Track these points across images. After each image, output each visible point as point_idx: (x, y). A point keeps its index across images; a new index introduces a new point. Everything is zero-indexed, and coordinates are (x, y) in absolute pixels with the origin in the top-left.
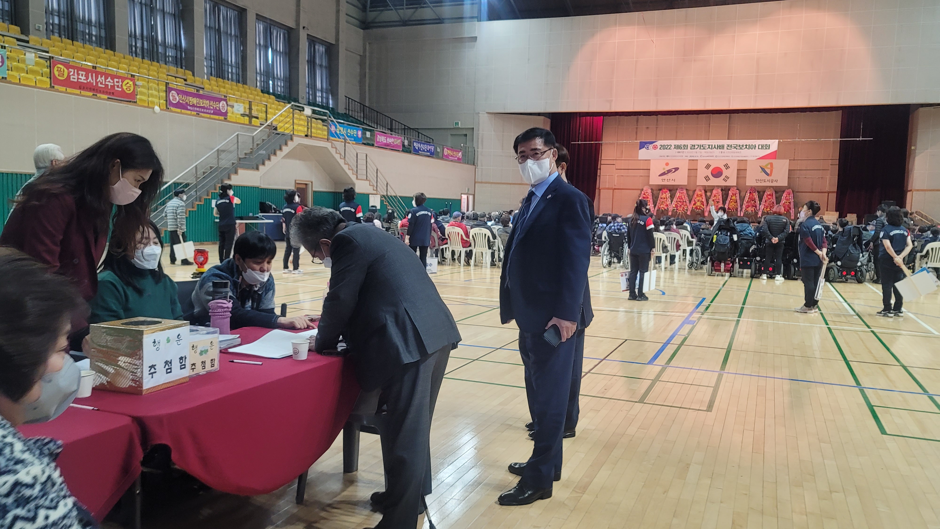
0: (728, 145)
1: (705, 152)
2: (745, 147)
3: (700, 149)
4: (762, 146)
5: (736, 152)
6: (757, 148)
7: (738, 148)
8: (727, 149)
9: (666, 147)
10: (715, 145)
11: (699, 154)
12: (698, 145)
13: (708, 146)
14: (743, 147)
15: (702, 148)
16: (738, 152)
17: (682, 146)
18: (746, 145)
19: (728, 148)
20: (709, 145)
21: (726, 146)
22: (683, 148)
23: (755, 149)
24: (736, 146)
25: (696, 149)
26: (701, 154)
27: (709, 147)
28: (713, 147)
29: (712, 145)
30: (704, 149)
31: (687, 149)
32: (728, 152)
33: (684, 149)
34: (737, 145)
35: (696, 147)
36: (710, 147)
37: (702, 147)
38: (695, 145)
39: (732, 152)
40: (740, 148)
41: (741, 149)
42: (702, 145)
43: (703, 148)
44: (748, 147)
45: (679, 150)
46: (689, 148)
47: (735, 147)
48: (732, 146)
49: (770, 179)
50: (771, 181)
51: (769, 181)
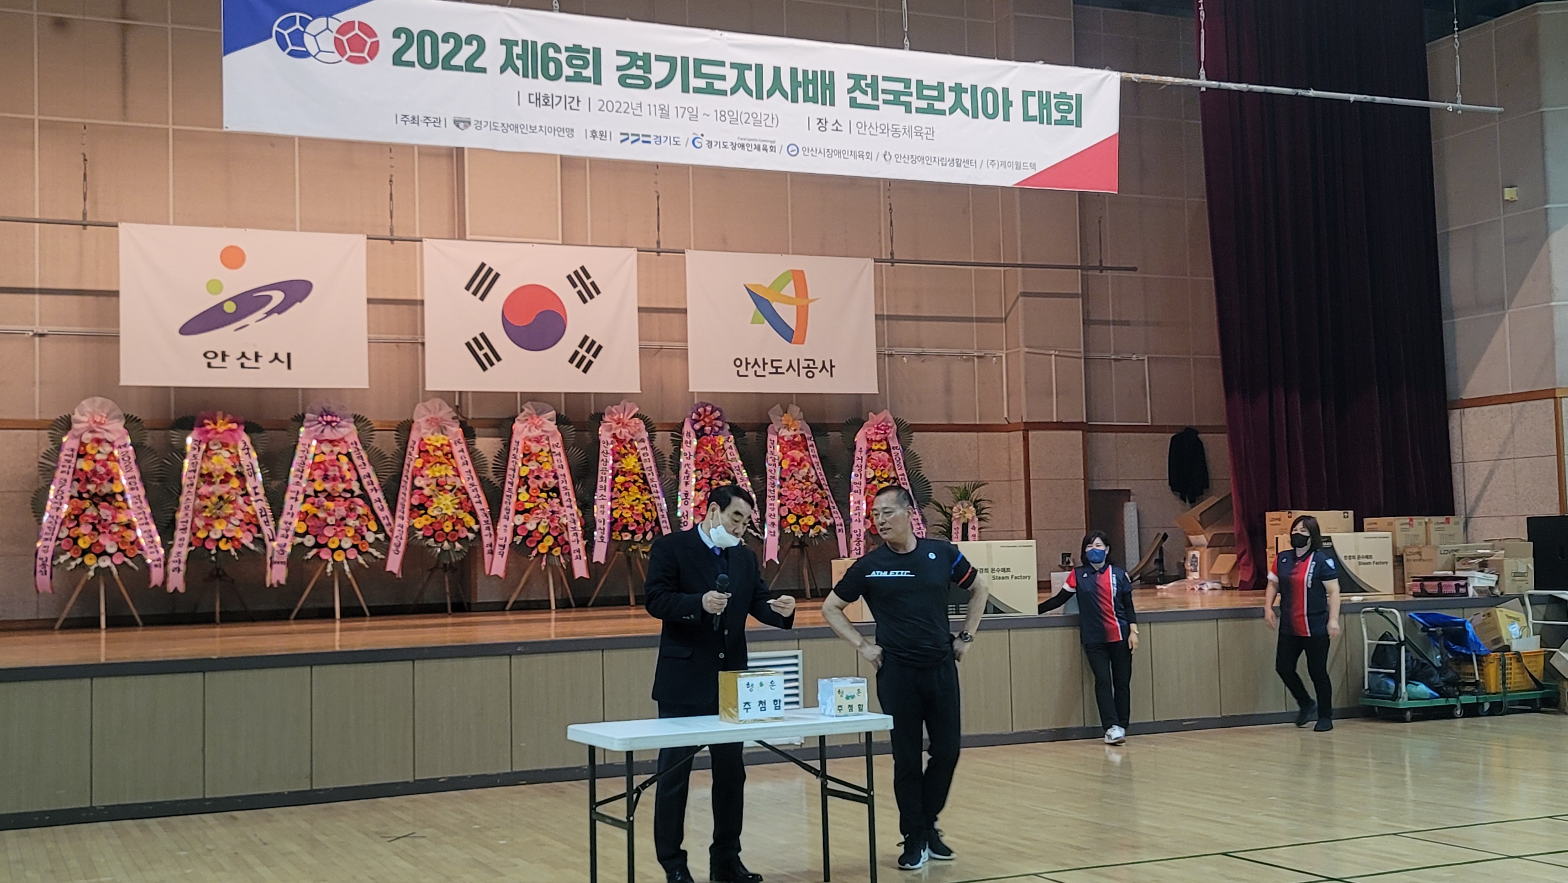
0: (857, 78)
1: (722, 116)
2: (950, 98)
3: (685, 89)
4: (1044, 106)
5: (908, 131)
6: (1016, 111)
7: (916, 103)
8: (853, 103)
9: (444, 49)
10: (777, 70)
11: (684, 129)
12: (672, 61)
13: (732, 76)
14: (941, 98)
15: (694, 82)
16: (919, 133)
17: (563, 57)
18: (958, 89)
19: (861, 99)
20: (741, 68)
21: (842, 85)
22: (568, 71)
23: (1006, 118)
24: (900, 87)
25: (659, 85)
26: (697, 127)
27: (741, 83)
28: (767, 84)
29: (759, 68)
30: (710, 90)
31: (598, 81)
32: (862, 125)
33: (577, 78)
34: (907, 82)
35: (659, 71)
36: (750, 77)
37: (698, 74)
38: (647, 56)
39: (884, 130)
40: (923, 104)
41: (930, 110)
42: (699, 63)
43: (702, 83)
44: (966, 100)
45: (542, 85)
46: (610, 75)
47: (897, 94)
48: (882, 85)
49: (798, 360)
50: (804, 368)
51: (796, 368)
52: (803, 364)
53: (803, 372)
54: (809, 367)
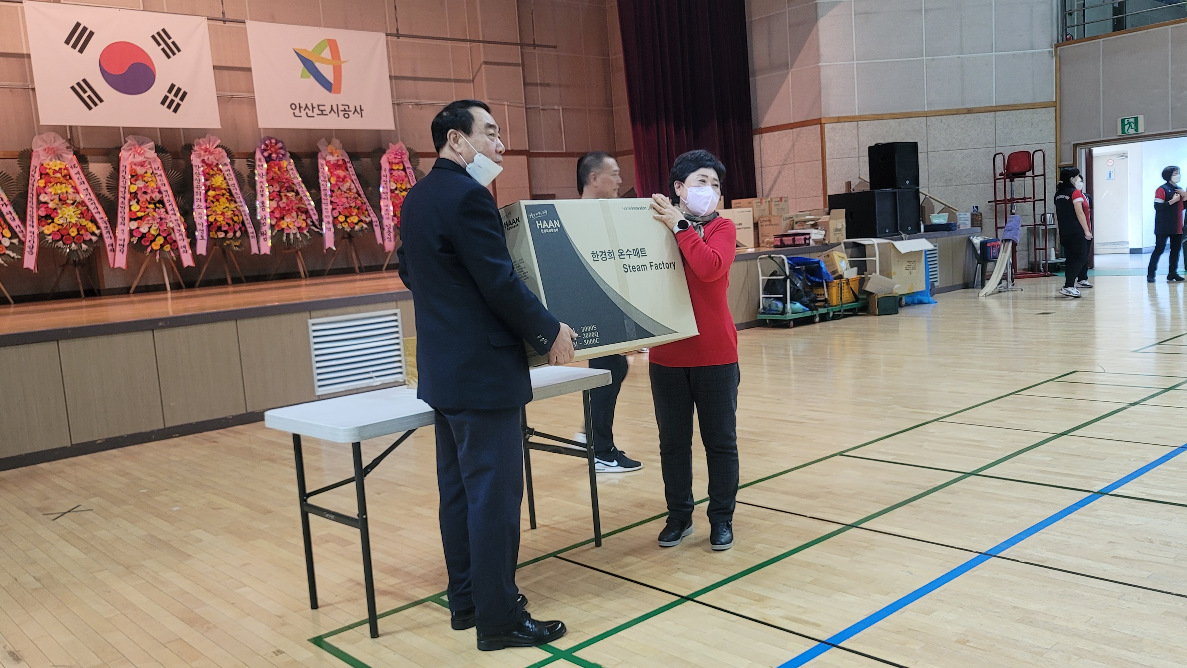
49: (337, 105)
50: (342, 111)
51: (336, 111)
52: (341, 108)
53: (341, 114)
54: (345, 110)
